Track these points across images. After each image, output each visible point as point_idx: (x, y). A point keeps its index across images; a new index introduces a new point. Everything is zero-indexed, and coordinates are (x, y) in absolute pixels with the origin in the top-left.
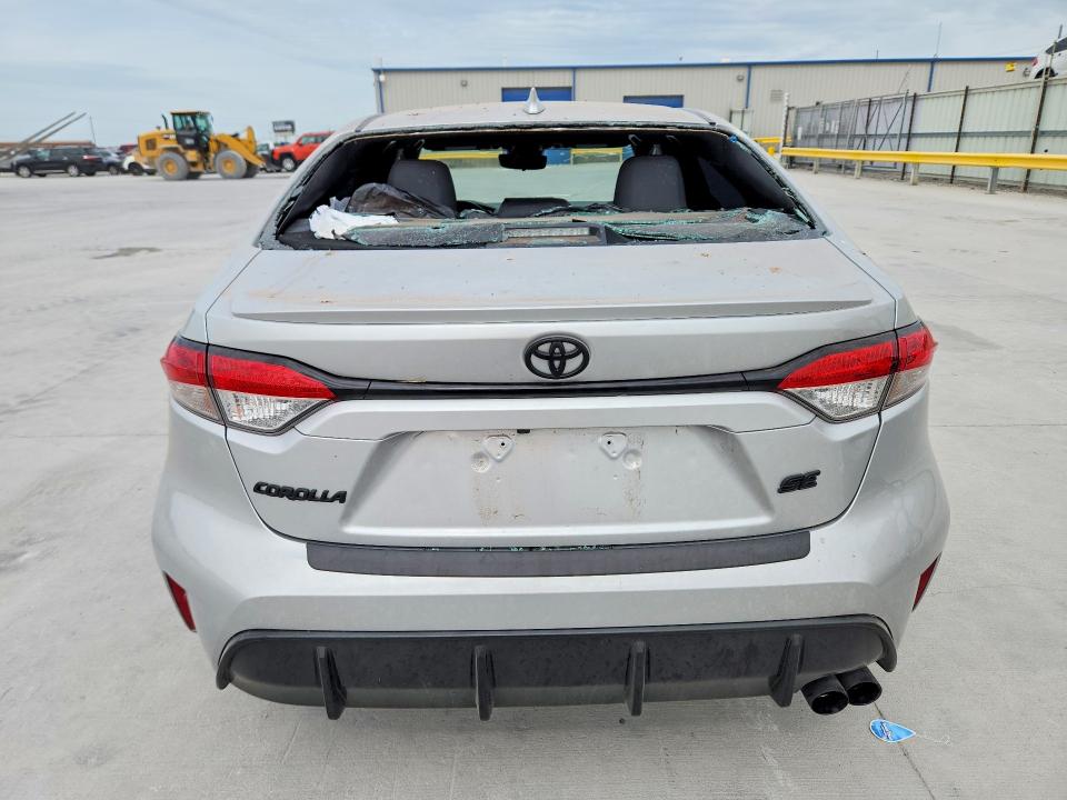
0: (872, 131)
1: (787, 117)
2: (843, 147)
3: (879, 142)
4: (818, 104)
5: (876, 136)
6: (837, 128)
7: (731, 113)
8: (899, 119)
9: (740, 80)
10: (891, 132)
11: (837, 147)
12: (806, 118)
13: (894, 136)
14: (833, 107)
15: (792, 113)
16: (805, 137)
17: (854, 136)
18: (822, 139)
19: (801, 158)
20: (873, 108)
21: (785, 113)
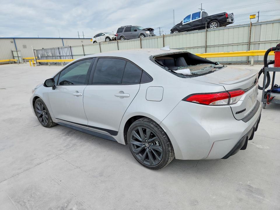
0: (61, 55)
1: (34, 52)
2: (54, 59)
3: (65, 57)
4: (43, 48)
5: (63, 56)
6: (51, 54)
7: (12, 51)
8: (68, 52)
9: (12, 42)
10: (67, 55)
11: (53, 59)
12: (41, 52)
13: (68, 56)
14: (48, 49)
15: (35, 51)
16: (41, 57)
17: (57, 56)
18: (47, 57)
19: (42, 62)
20: (60, 50)
21: (33, 51)
